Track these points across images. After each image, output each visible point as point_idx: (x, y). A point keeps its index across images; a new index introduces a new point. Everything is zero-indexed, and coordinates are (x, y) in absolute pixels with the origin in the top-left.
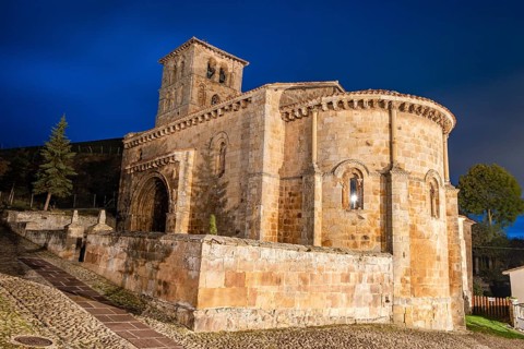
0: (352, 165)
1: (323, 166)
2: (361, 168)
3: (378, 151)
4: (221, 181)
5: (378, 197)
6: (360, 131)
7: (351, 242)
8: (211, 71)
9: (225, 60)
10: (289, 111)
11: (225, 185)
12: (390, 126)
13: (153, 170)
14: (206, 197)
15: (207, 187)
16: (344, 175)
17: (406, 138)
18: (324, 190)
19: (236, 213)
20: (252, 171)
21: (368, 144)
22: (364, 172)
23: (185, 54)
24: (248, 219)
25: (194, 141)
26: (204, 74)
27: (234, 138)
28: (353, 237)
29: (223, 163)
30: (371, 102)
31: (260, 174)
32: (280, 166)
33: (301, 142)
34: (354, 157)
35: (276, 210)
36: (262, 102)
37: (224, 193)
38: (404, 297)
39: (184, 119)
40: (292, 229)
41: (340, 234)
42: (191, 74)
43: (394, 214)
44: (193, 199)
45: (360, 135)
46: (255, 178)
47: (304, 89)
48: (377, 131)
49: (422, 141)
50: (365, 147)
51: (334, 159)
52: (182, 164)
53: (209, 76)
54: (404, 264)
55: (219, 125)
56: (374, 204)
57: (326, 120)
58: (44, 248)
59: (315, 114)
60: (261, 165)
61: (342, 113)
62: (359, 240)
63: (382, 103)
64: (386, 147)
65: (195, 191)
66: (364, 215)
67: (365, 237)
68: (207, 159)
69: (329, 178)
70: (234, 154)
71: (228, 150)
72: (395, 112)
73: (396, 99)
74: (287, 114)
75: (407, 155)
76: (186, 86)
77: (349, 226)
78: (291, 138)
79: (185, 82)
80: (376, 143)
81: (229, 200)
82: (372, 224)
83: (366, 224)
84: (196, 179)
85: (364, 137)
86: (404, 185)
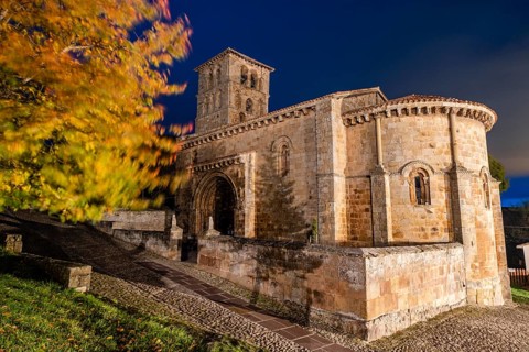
0: (418, 165)
1: (390, 166)
2: (426, 167)
3: (441, 152)
4: (286, 180)
5: (444, 194)
6: (423, 135)
7: (422, 233)
8: (244, 78)
9: (255, 67)
10: (351, 117)
11: (291, 184)
12: (450, 129)
13: (216, 170)
14: (272, 194)
15: (271, 186)
16: (410, 174)
17: (463, 139)
18: (392, 188)
19: (305, 208)
20: (322, 172)
21: (431, 146)
22: (430, 172)
23: (221, 63)
24: (321, 214)
25: (254, 144)
26: (239, 81)
27: (298, 142)
28: (423, 229)
29: (286, 164)
30: (433, 109)
31: (331, 174)
32: (344, 166)
33: (364, 145)
34: (419, 158)
35: (344, 206)
36: (328, 109)
37: (291, 191)
38: (475, 281)
39: (243, 124)
40: (360, 222)
41: (411, 227)
42: (228, 81)
43: (461, 208)
44: (257, 195)
45: (423, 138)
46: (325, 178)
47: (356, 95)
48: (439, 134)
49: (476, 142)
50: (430, 149)
51: (400, 160)
52: (246, 165)
53: (242, 82)
54: (473, 251)
55: (280, 130)
56: (439, 199)
57: (390, 125)
58: (142, 247)
59: (378, 120)
60: (331, 167)
61: (405, 119)
62: (429, 232)
63: (443, 110)
64: (447, 148)
65: (258, 188)
66: (432, 210)
67: (435, 229)
68: (270, 160)
69: (396, 178)
70: (298, 155)
71: (291, 152)
72: (454, 117)
73: (456, 105)
74: (349, 120)
75: (465, 154)
76: (224, 92)
77: (419, 219)
78: (353, 142)
79: (222, 88)
80: (439, 145)
81: (296, 197)
82: (441, 218)
83: (434, 217)
84: (260, 178)
85: (427, 140)
86: (468, 182)
